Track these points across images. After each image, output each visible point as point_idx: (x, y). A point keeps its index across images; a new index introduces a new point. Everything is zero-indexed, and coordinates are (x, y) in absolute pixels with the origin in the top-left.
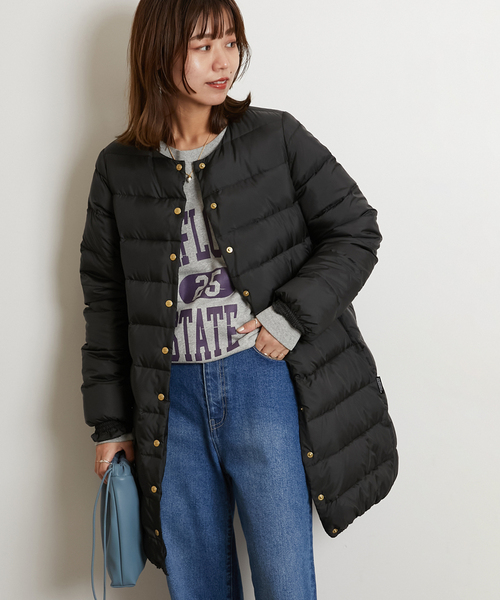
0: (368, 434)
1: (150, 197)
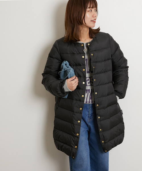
0: (118, 126)
1: (74, 53)
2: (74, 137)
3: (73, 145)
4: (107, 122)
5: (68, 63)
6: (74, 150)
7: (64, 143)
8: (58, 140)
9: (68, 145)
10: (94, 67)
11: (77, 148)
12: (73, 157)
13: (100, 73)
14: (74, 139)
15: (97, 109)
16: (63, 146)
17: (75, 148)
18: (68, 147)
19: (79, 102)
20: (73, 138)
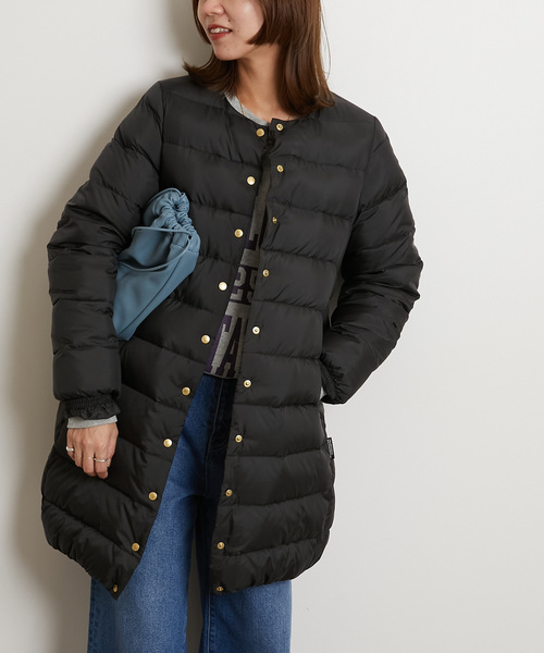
1: (220, 156)
2: (136, 504)
3: (126, 536)
4: (264, 470)
5: (188, 206)
6: (123, 560)
7: (87, 524)
8: (60, 508)
9: (102, 533)
10: (275, 220)
11: (140, 551)
12: (115, 590)
13: (297, 253)
14: (132, 512)
15: (238, 398)
16: (76, 533)
17: (132, 553)
18: (98, 541)
19: (187, 359)
20: (129, 506)
